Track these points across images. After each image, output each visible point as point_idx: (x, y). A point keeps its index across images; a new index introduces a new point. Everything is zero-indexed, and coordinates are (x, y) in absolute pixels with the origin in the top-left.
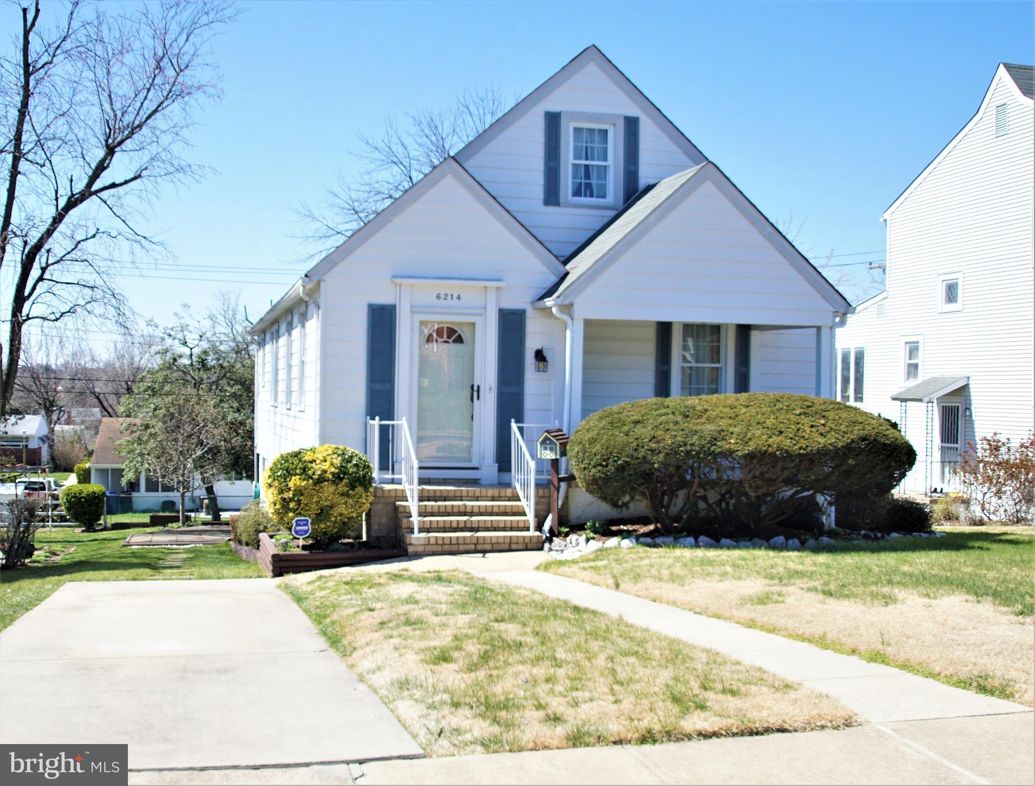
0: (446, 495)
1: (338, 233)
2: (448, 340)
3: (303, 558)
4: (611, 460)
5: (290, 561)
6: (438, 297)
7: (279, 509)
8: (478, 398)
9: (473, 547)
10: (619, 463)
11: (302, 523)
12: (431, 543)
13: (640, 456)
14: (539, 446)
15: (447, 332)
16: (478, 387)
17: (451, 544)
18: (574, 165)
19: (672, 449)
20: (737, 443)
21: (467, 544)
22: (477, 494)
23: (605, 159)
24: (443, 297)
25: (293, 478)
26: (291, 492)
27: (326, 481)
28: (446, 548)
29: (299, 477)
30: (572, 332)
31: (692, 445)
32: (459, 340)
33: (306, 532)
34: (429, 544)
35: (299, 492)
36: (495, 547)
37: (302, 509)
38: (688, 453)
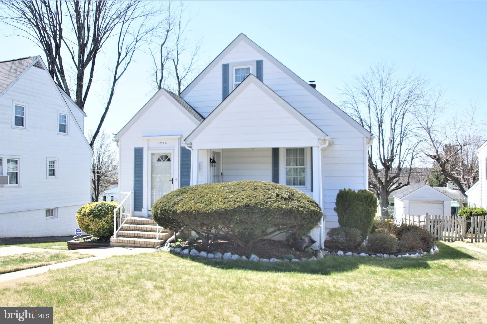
0: (138, 222)
2: (164, 160)
6: (158, 143)
8: (172, 183)
11: (78, 231)
12: (118, 242)
15: (165, 157)
16: (172, 179)
18: (236, 84)
24: (160, 143)
28: (123, 244)
32: (169, 160)
33: (80, 234)
36: (141, 246)
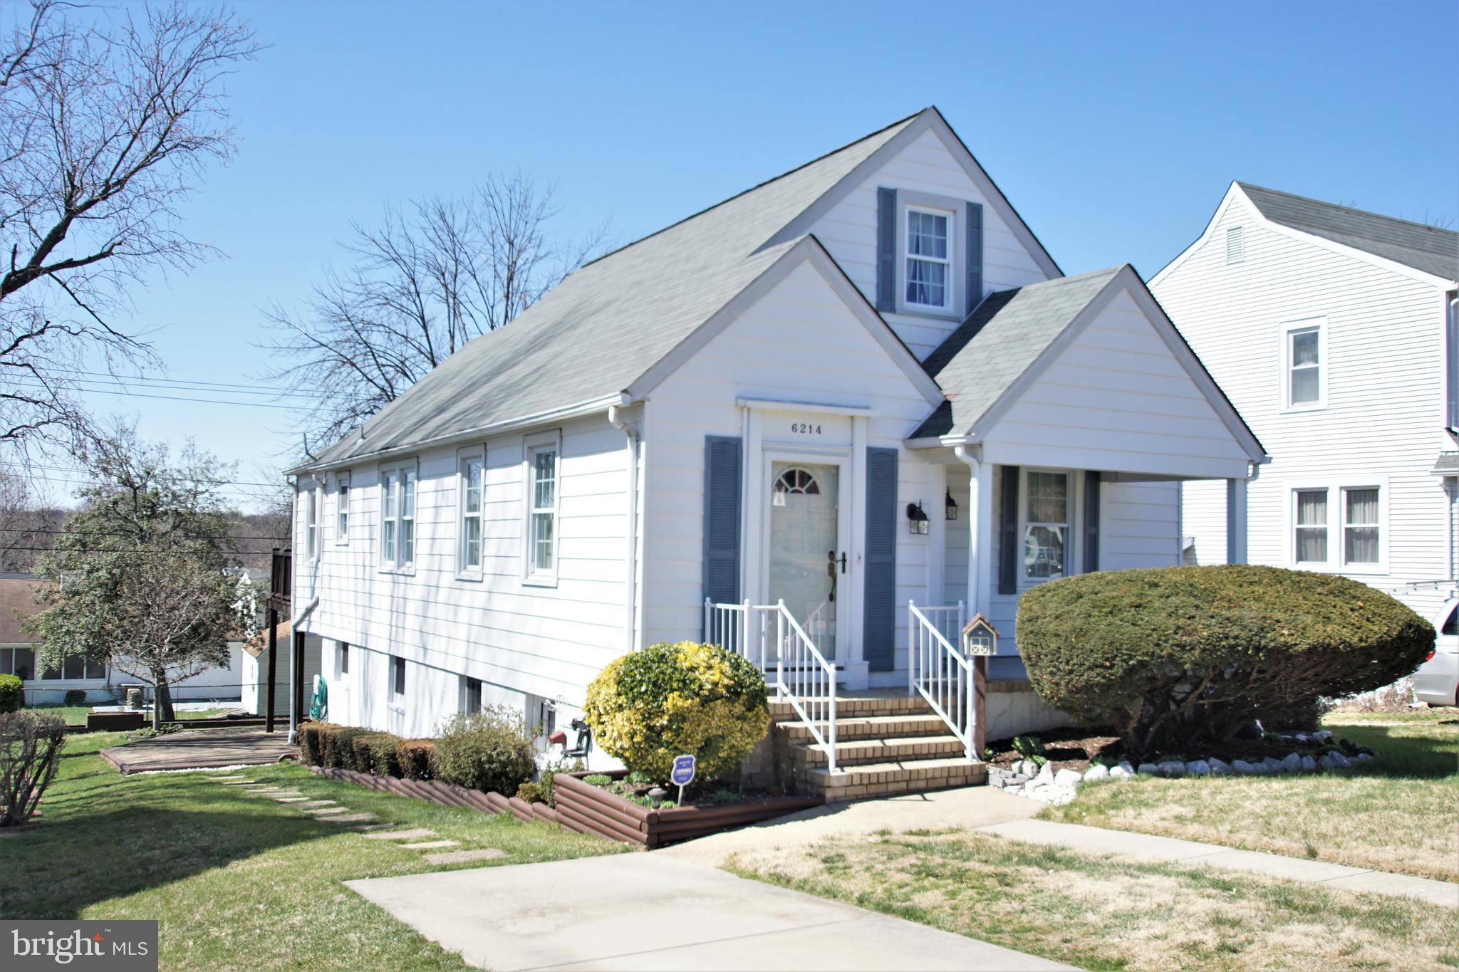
1: (322, 345)
2: (800, 489)
3: (690, 817)
4: (1118, 659)
5: (672, 822)
6: (794, 428)
7: (639, 743)
8: (844, 571)
9: (903, 785)
10: (1131, 662)
11: (684, 763)
12: (854, 783)
13: (1164, 653)
14: (965, 638)
15: (799, 478)
16: (844, 554)
17: (878, 783)
18: (909, 260)
19: (1210, 644)
20: (1292, 635)
21: (898, 782)
22: (874, 707)
23: (944, 256)
24: (799, 429)
25: (671, 696)
26: (666, 717)
27: (718, 699)
28: (872, 789)
29: (677, 693)
30: (980, 481)
31: (1236, 637)
32: (813, 489)
33: (689, 776)
34: (852, 785)
35: (679, 717)
37: (680, 742)
38: (1232, 647)
